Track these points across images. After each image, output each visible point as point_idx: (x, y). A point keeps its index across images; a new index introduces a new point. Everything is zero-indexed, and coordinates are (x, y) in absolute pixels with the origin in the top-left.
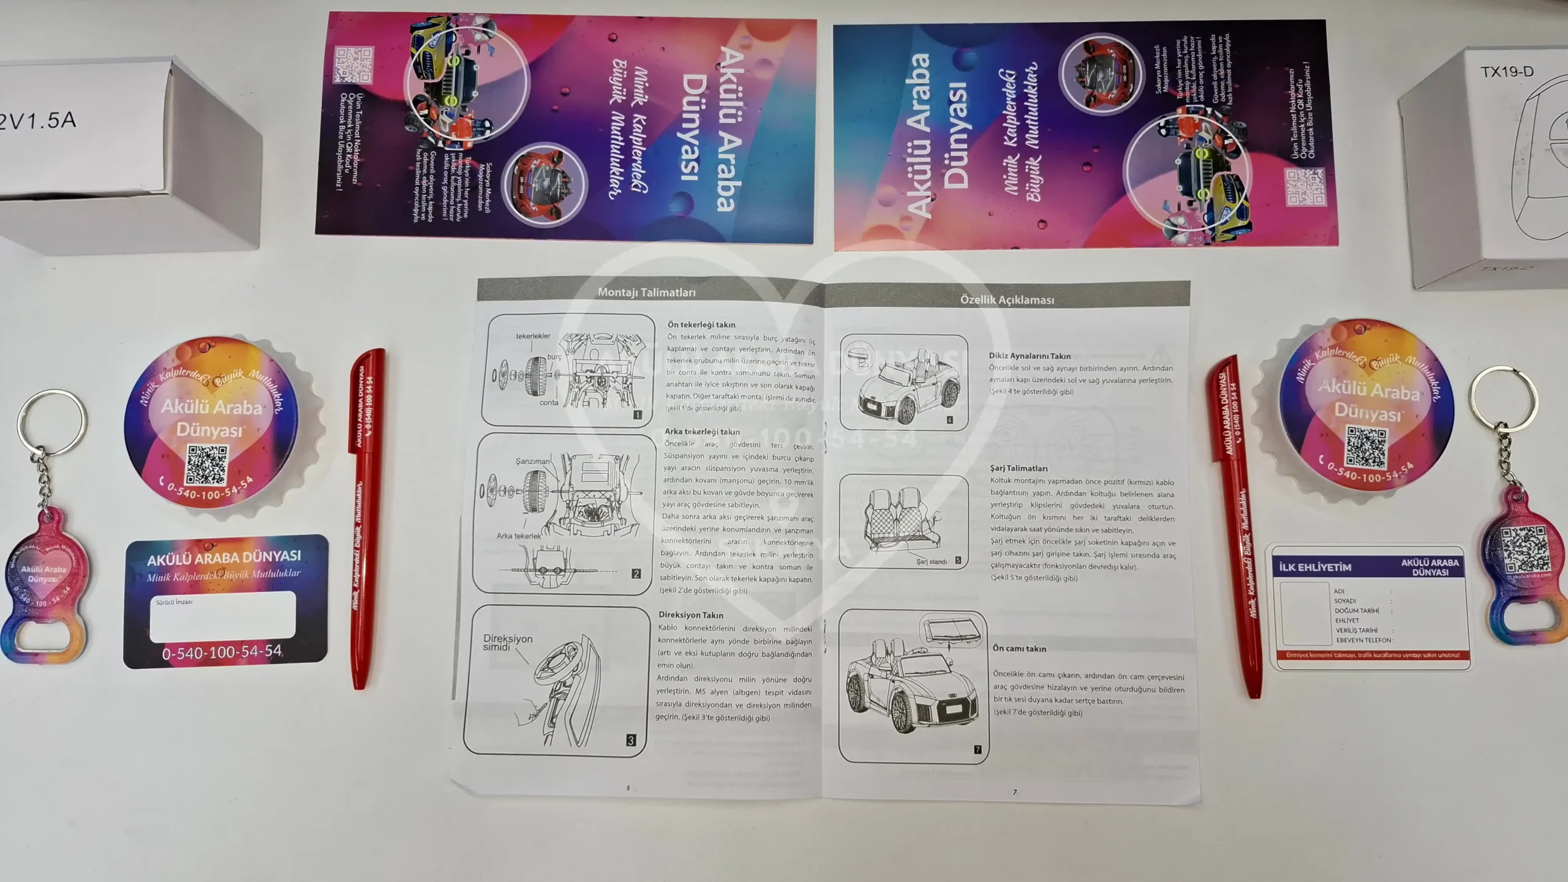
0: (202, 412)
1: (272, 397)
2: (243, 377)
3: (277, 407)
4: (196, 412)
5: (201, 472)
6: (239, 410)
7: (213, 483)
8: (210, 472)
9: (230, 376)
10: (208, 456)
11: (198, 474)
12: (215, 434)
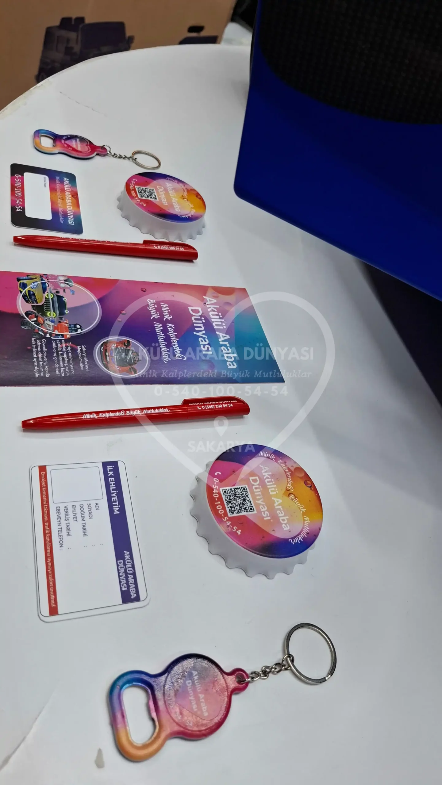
0: (270, 490)
1: (298, 535)
2: (302, 512)
3: (293, 540)
5: (232, 498)
6: (281, 515)
7: (228, 507)
8: (234, 504)
9: (299, 503)
10: (244, 500)
11: (230, 496)
12: (260, 502)
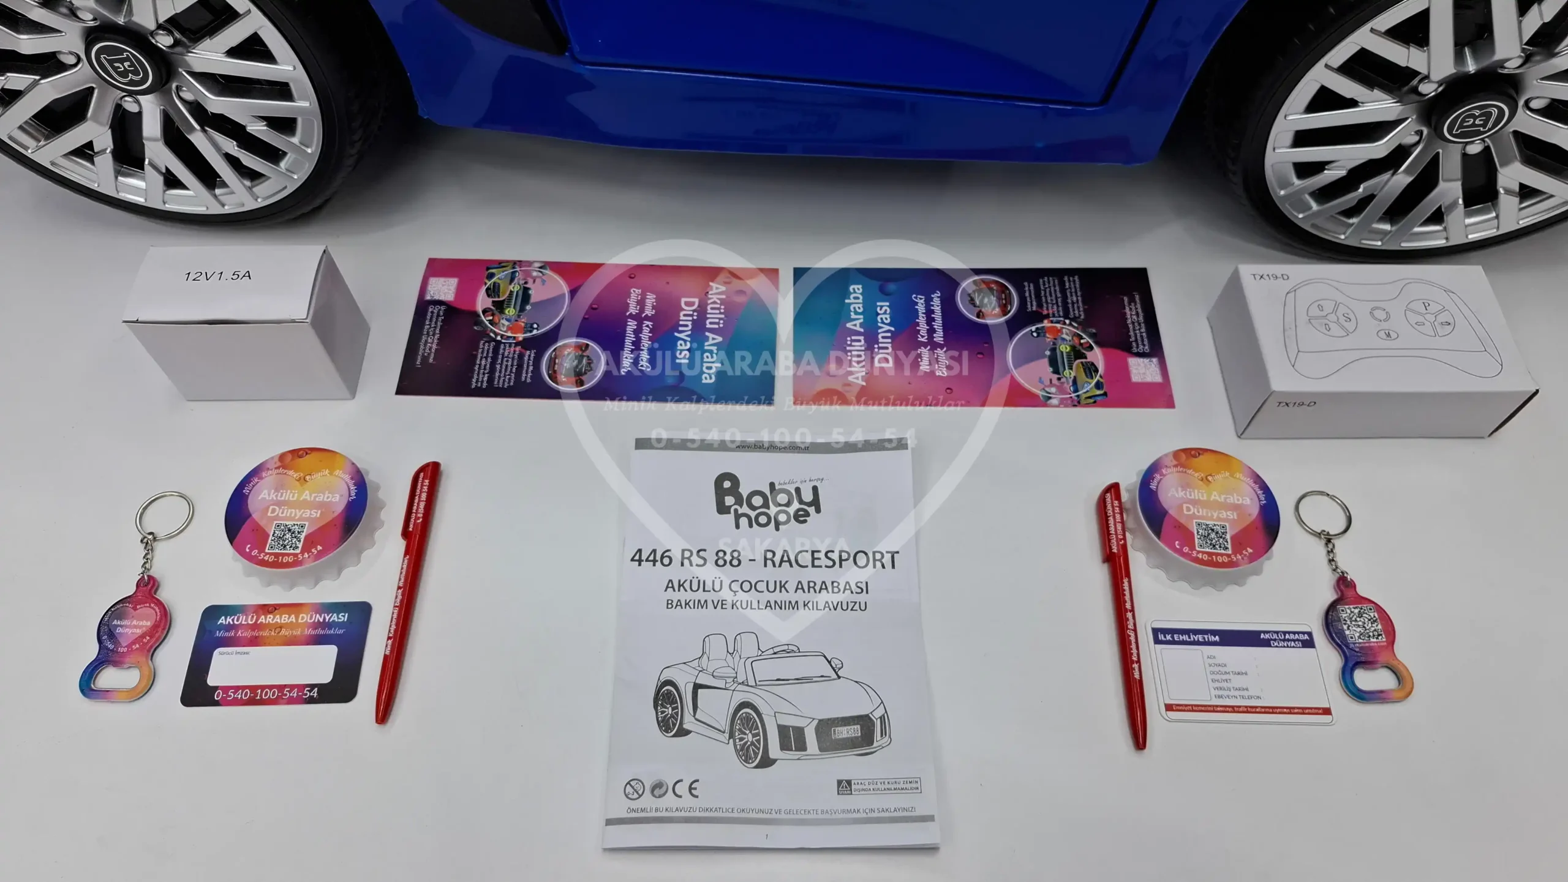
4: (287, 499)
